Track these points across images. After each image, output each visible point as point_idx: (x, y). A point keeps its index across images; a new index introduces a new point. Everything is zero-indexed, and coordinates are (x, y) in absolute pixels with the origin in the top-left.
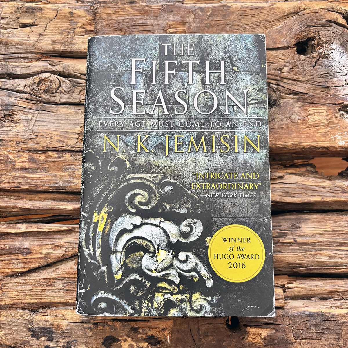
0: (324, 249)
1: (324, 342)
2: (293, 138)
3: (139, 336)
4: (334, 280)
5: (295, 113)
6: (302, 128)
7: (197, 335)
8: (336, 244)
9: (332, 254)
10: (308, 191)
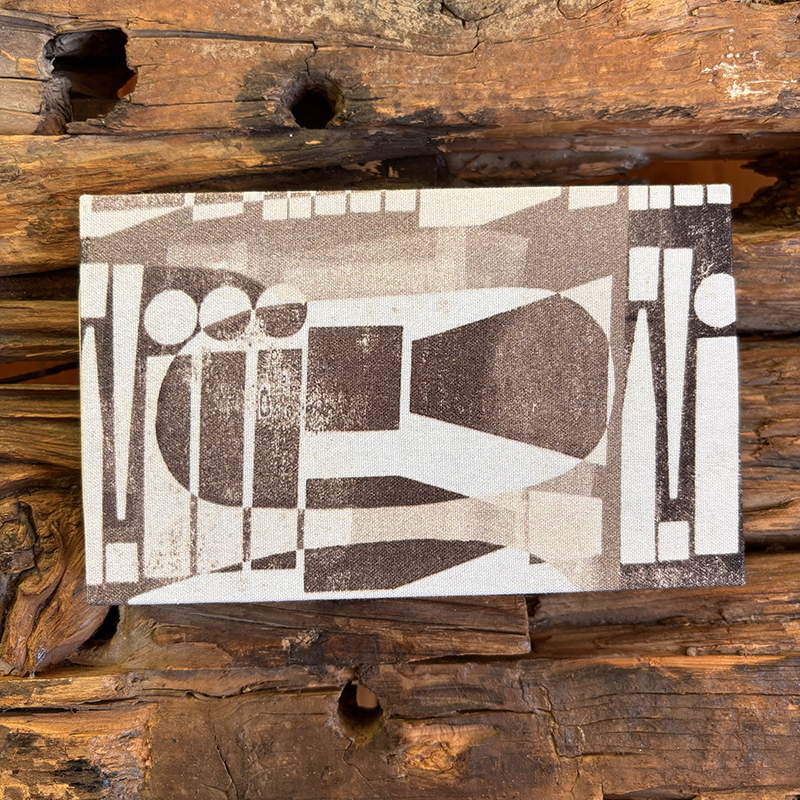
1: (655, 762)
2: (566, 76)
3: (38, 762)
6: (601, 37)
7: (235, 752)
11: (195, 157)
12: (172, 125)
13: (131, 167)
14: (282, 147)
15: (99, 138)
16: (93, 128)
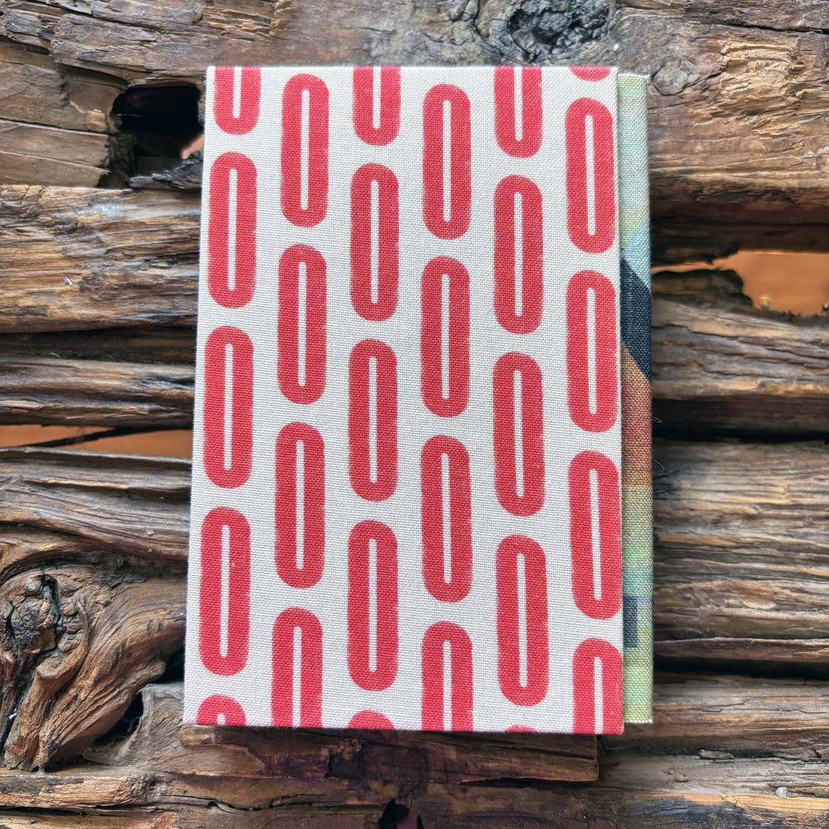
0: (760, 571)
4: (790, 686)
5: (673, 59)
6: (698, 114)
8: (802, 555)
9: (787, 592)
10: (710, 357)
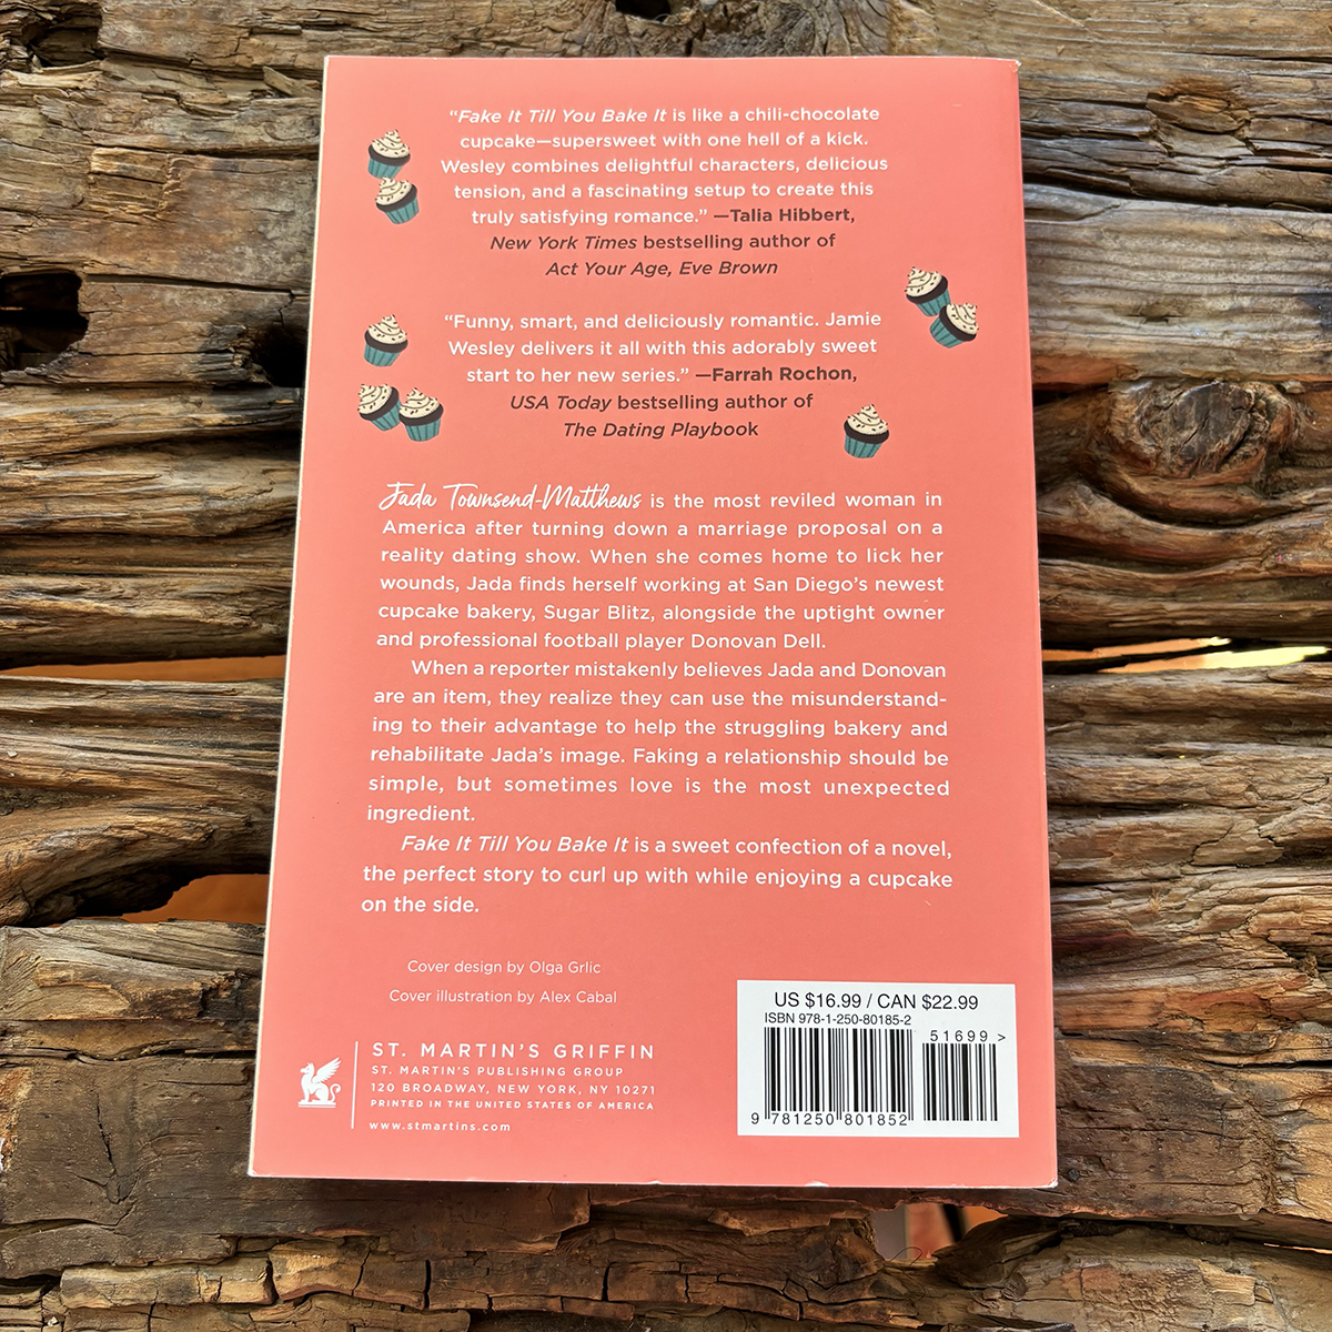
11: (147, 414)
12: (121, 377)
13: (71, 422)
14: (248, 405)
15: (38, 391)
16: (31, 377)
